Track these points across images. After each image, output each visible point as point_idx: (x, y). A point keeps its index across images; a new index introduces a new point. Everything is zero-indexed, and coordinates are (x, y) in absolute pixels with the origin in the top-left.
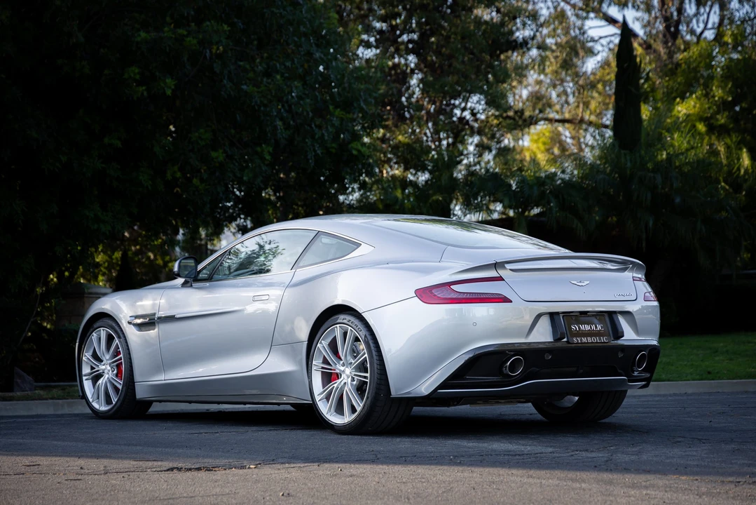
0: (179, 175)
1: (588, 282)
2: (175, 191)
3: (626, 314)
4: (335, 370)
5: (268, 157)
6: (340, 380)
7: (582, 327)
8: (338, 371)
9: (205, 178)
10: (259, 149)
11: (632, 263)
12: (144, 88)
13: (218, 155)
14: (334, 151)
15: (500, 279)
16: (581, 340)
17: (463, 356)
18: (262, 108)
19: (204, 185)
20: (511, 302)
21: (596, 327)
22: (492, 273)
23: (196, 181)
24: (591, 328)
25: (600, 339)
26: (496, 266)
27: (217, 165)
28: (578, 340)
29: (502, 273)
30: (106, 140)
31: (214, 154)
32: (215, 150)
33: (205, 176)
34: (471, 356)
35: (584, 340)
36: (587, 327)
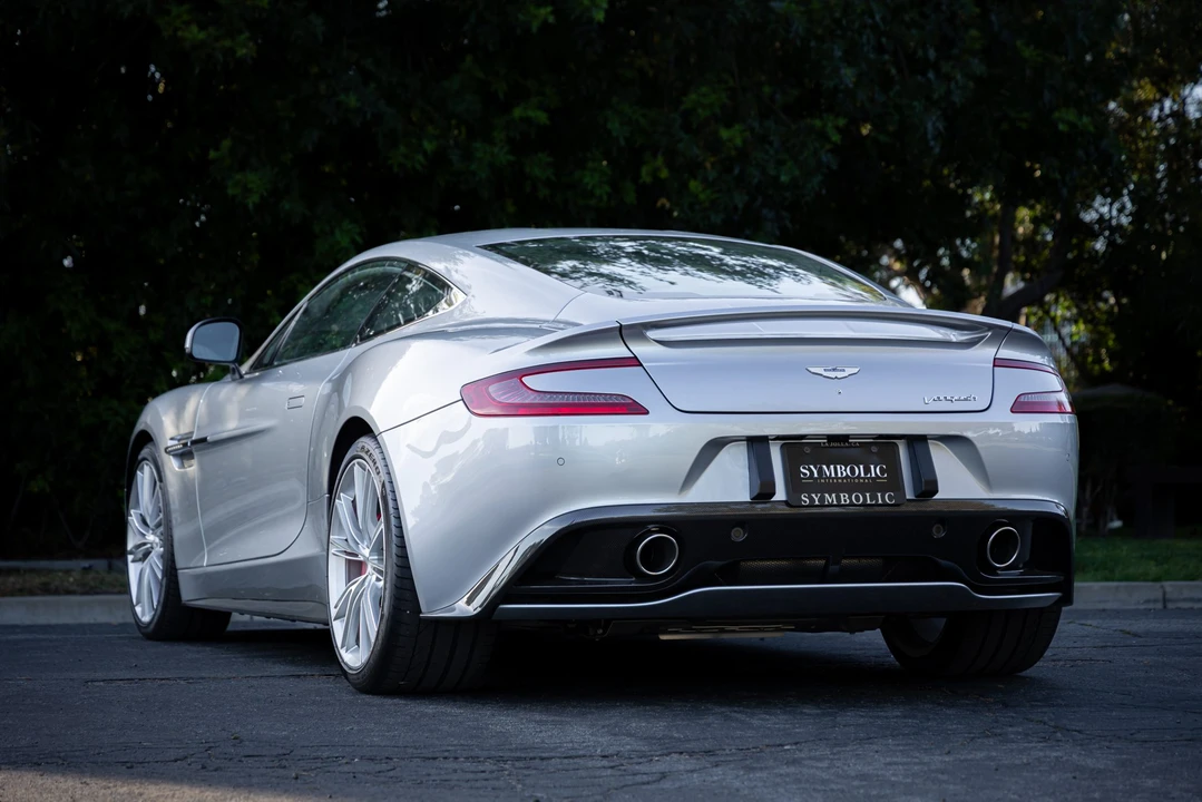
0: (664, 174)
1: (856, 370)
2: (659, 204)
3: (952, 441)
4: (357, 556)
5: (836, 138)
6: (363, 577)
7: (829, 471)
8: (362, 559)
9: (711, 179)
10: (818, 123)
11: (990, 327)
12: (549, 9)
13: (732, 135)
14: (1024, 126)
15: (634, 361)
16: (822, 499)
17: (546, 527)
18: (813, 44)
19: (708, 192)
20: (647, 412)
21: (867, 470)
22: (616, 350)
23: (694, 185)
24: (852, 471)
25: (873, 497)
26: (622, 332)
27: (733, 153)
28: (812, 500)
29: (639, 349)
30: (517, 112)
31: (724, 134)
32: (728, 126)
33: (712, 175)
34: (559, 528)
35: (830, 498)
36: (843, 471)
